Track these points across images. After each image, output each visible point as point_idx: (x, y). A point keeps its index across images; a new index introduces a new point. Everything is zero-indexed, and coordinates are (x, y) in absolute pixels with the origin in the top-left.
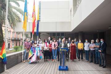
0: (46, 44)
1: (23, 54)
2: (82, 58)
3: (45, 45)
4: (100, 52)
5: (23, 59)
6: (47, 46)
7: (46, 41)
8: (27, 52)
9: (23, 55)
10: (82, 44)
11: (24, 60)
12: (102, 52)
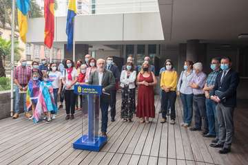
0: (70, 73)
1: (12, 96)
2: (173, 117)
3: (67, 75)
4: (216, 103)
5: (12, 110)
6: (70, 78)
7: (69, 65)
8: (20, 92)
9: (12, 101)
10: (174, 74)
11: (14, 113)
12: (221, 101)
